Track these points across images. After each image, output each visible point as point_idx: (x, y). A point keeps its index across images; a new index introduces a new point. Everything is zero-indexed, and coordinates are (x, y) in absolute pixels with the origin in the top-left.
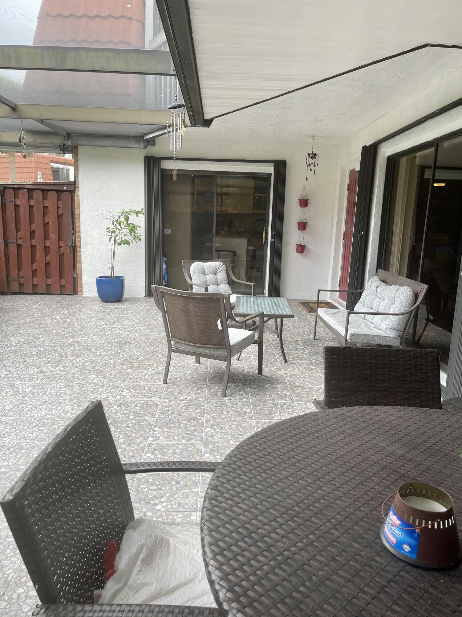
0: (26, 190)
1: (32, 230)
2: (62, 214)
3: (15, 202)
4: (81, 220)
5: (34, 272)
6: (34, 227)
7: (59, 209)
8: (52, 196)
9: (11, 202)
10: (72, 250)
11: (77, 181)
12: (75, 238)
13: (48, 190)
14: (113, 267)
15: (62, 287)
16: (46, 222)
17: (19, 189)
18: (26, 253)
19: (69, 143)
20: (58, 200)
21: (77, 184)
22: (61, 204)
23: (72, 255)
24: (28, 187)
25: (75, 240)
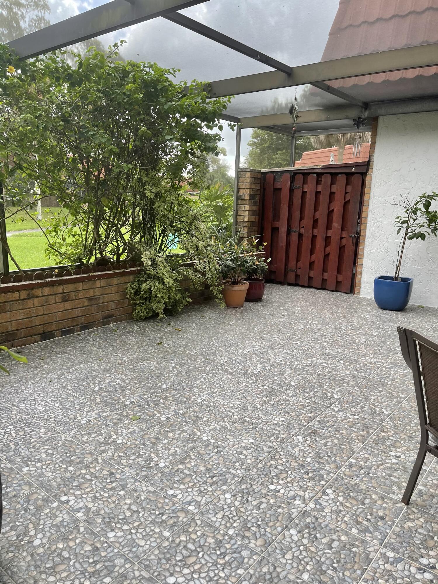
0: (315, 175)
1: (316, 218)
2: (349, 201)
3: (303, 188)
4: (370, 207)
5: (312, 264)
6: (318, 214)
7: (347, 195)
8: (341, 180)
9: (299, 188)
10: (355, 242)
11: (372, 161)
12: (360, 228)
13: (337, 174)
14: (398, 266)
15: (338, 283)
16: (331, 209)
17: (309, 174)
18: (306, 243)
19: (366, 114)
20: (347, 184)
21: (371, 164)
22: (349, 188)
23: (353, 248)
24: (317, 171)
25: (360, 231)
